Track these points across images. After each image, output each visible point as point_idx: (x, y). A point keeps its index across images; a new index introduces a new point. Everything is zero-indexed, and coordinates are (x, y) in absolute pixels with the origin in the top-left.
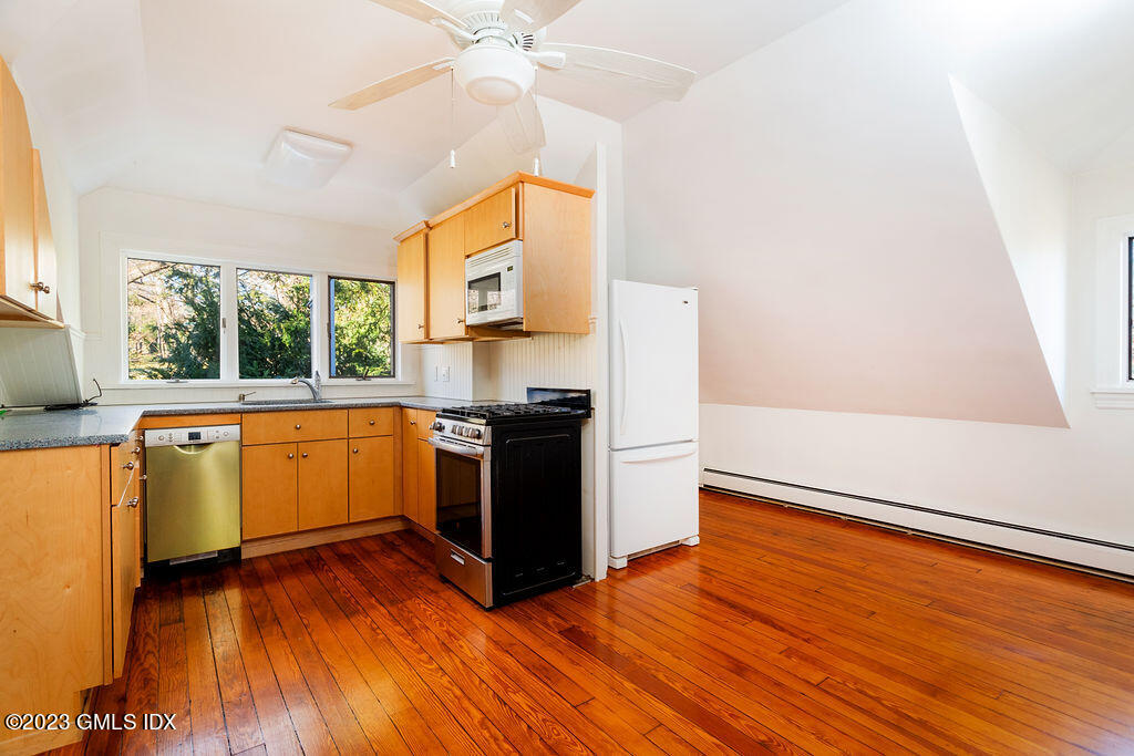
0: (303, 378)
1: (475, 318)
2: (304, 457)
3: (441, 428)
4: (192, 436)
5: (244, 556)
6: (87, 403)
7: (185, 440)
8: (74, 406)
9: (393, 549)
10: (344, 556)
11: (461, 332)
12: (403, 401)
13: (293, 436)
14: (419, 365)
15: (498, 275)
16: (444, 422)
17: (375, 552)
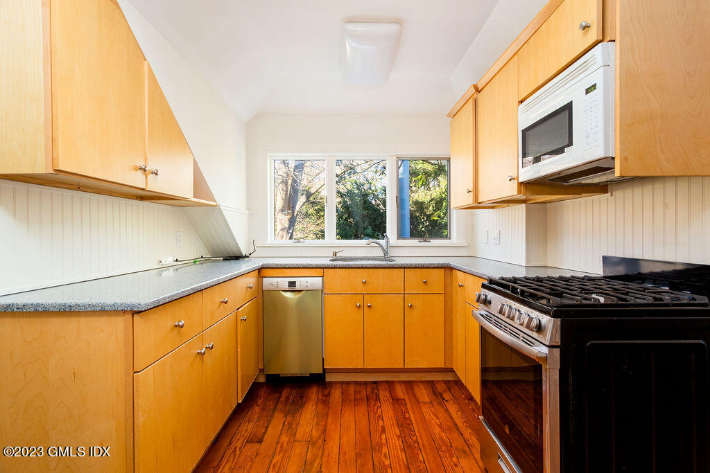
0: (375, 240)
1: (531, 172)
2: (369, 307)
3: (487, 302)
4: (292, 284)
5: (327, 380)
6: (246, 257)
7: (286, 287)
8: (238, 257)
9: (440, 404)
10: (398, 400)
11: (512, 191)
12: (453, 262)
13: (360, 289)
14: (471, 229)
15: (568, 107)
16: (491, 295)
17: (425, 403)
